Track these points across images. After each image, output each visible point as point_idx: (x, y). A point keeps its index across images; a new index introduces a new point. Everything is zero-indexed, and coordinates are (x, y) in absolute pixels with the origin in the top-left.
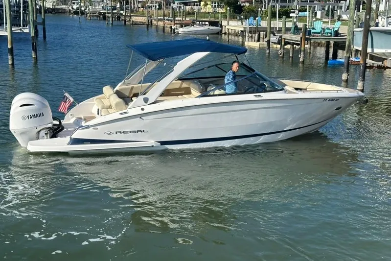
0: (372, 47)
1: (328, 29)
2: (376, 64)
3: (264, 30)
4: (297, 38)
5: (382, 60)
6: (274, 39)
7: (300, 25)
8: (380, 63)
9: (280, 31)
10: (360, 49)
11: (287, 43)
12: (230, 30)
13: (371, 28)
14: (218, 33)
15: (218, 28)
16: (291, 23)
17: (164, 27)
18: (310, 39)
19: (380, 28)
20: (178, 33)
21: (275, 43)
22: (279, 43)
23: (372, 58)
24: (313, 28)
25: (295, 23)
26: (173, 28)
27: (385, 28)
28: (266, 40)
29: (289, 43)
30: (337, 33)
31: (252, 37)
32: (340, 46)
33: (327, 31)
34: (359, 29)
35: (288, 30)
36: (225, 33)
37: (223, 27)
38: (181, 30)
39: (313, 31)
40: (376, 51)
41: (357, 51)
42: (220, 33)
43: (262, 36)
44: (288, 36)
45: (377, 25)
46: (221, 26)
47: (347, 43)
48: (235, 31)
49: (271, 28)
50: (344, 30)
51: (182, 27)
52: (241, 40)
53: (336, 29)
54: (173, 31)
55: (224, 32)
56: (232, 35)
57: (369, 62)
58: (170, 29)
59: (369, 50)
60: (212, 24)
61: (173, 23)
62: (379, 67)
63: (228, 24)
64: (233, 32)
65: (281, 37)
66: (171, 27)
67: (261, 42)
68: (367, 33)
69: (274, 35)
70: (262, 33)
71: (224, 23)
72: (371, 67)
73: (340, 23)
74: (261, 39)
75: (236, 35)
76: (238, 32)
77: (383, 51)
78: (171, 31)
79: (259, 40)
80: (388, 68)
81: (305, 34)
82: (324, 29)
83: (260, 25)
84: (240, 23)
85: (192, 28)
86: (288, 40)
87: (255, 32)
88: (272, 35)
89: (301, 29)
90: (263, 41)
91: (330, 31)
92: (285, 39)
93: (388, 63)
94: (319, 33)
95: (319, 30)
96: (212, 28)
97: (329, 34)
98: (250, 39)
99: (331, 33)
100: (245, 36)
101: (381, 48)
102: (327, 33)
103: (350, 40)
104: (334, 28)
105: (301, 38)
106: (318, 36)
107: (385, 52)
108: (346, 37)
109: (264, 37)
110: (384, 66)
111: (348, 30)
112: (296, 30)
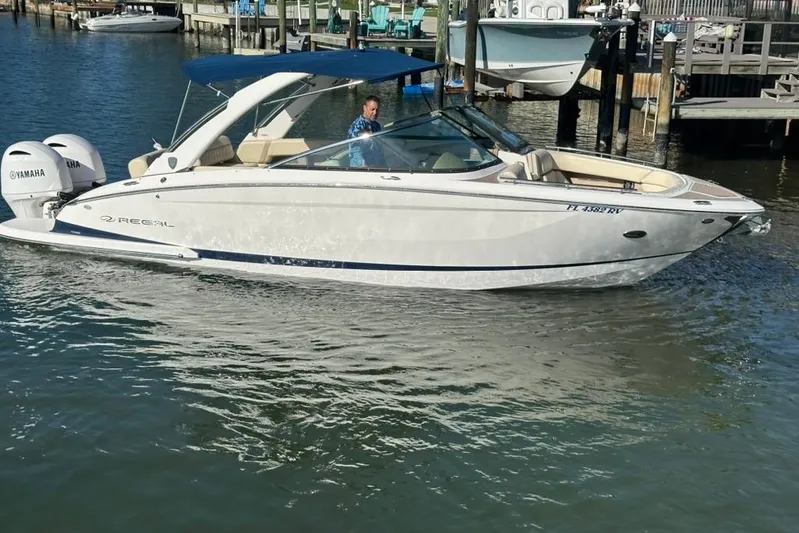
0: (485, 58)
1: (401, 22)
2: (493, 91)
3: (273, 23)
4: (341, 40)
5: (504, 83)
6: (293, 43)
7: (345, 15)
8: (501, 91)
9: (305, 25)
10: (462, 62)
12: (201, 25)
13: (481, 21)
14: (175, 31)
15: (176, 19)
16: (327, 11)
17: (53, 16)
20: (86, 29)
23: (486, 80)
24: (372, 22)
25: (335, 9)
26: (74, 18)
27: (507, 20)
28: (277, 44)
30: (417, 32)
31: (248, 39)
32: (425, 55)
33: (398, 27)
34: (459, 23)
35: (321, 24)
36: (191, 31)
37: (186, 17)
38: (92, 24)
39: (370, 26)
40: (493, 65)
41: (457, 66)
42: (179, 30)
43: (269, 38)
44: (322, 37)
45: (492, 14)
46: (182, 16)
47: (438, 51)
48: (212, 27)
49: (286, 21)
50: (430, 26)
51: (93, 15)
52: (225, 46)
53: (415, 23)
54: (74, 25)
55: (187, 27)
56: (205, 34)
57: (481, 88)
58: (67, 21)
59: (479, 64)
60: (160, 9)
61: (73, 8)
62: (498, 97)
63: (196, 10)
64: (208, 29)
65: (308, 38)
66: (69, 16)
67: (268, 49)
68: (474, 30)
69: (294, 34)
70: (268, 31)
71: (187, 9)
72: (485, 98)
73: (422, 10)
74: (268, 44)
75: (215, 33)
76: (219, 28)
77: (505, 66)
78: (70, 24)
79: (263, 46)
80: (515, 99)
81: (355, 32)
82: (392, 24)
83: (263, 14)
84: (220, 9)
85: (116, 20)
86: (322, 44)
87: (254, 29)
88: (289, 35)
89: (347, 22)
90: (273, 48)
91: (404, 28)
92: (316, 43)
93: (515, 90)
94: (383, 31)
95: (382, 24)
96: (160, 18)
97: (403, 34)
98: (245, 42)
99: (406, 32)
100: (234, 36)
101: (502, 59)
102: (400, 31)
103: (442, 44)
104: (411, 21)
105: (349, 40)
106: (380, 37)
107: (508, 67)
108: (435, 39)
109: (273, 38)
110: (508, 96)
111: (439, 25)
112: (338, 24)
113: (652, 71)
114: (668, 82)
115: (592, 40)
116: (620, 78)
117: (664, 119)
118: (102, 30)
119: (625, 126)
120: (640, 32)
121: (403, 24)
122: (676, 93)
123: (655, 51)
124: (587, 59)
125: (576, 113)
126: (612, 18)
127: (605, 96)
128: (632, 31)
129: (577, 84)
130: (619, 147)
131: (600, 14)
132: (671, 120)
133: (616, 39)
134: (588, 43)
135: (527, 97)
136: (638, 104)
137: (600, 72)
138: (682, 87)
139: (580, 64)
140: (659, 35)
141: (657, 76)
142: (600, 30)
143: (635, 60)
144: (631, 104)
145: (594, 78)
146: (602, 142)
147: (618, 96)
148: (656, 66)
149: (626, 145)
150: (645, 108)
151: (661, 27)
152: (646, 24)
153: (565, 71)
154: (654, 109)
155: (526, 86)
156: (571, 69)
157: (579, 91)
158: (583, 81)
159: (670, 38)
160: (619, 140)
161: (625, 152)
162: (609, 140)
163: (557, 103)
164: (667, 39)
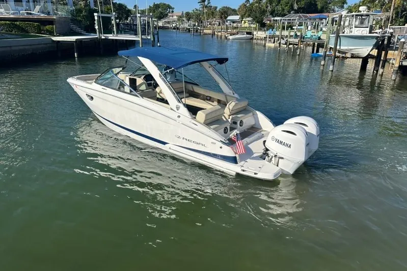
0: (340, 46)
1: (315, 35)
2: (341, 55)
3: (278, 36)
4: (297, 40)
5: (345, 53)
6: (283, 42)
7: (299, 34)
8: (344, 55)
9: (287, 36)
10: (333, 47)
11: (290, 44)
12: (258, 37)
13: (340, 35)
14: (251, 39)
16: (293, 33)
17: (221, 35)
18: (304, 41)
19: (345, 34)
20: (229, 39)
21: (283, 44)
22: (286, 44)
23: (339, 52)
24: (306, 35)
25: (296, 32)
27: (348, 34)
28: (278, 42)
29: (291, 44)
30: (319, 38)
31: (270, 41)
32: (321, 45)
33: (314, 37)
34: (333, 35)
35: (291, 36)
36: (255, 39)
38: (231, 37)
39: (306, 37)
40: (342, 48)
41: (331, 48)
42: (252, 39)
43: (276, 40)
44: (292, 40)
45: (344, 33)
46: (253, 35)
47: (325, 44)
48: (261, 37)
49: (281, 35)
50: (324, 37)
51: (231, 35)
52: (264, 43)
53: (319, 36)
54: (226, 38)
56: (259, 39)
57: (337, 54)
59: (338, 47)
60: (248, 33)
61: (226, 33)
62: (343, 57)
63: (257, 33)
65: (287, 40)
66: (225, 35)
67: (275, 43)
68: (338, 37)
69: (283, 39)
70: (276, 38)
71: (255, 33)
72: (338, 57)
73: (321, 32)
74: (276, 42)
75: (261, 39)
76: (263, 38)
77: (346, 48)
79: (274, 43)
80: (348, 58)
81: (301, 39)
82: (312, 36)
83: (275, 34)
84: (264, 33)
85: (237, 36)
86: (291, 42)
87: (272, 38)
92: (289, 42)
93: (349, 55)
94: (309, 38)
95: (309, 36)
96: (248, 36)
99: (316, 38)
100: (267, 40)
101: (345, 46)
103: (327, 42)
105: (299, 41)
106: (308, 40)
110: (346, 57)
111: (326, 36)
112: (296, 36)
113: (395, 50)
114: (400, 54)
115: (376, 41)
116: (383, 52)
117: (397, 65)
118: (234, 39)
119: (383, 67)
120: (392, 38)
122: (402, 58)
123: (396, 44)
125: (367, 62)
126: (384, 34)
127: (377, 58)
128: (389, 38)
129: (369, 54)
130: (380, 73)
131: (379, 33)
132: (399, 66)
133: (383, 41)
134: (374, 41)
135: (352, 57)
136: (388, 60)
137: (377, 50)
138: (404, 56)
139: (372, 47)
140: (399, 39)
141: (396, 52)
142: (379, 38)
143: (389, 47)
144: (386, 60)
146: (375, 72)
147: (382, 58)
148: (397, 49)
149: (383, 72)
150: (391, 62)
151: (399, 37)
152: (394, 36)
153: (366, 49)
154: (394, 62)
155: (352, 54)
156: (368, 49)
157: (370, 56)
158: (371, 53)
159: (403, 40)
160: (381, 71)
161: (382, 75)
162: (377, 71)
163: (361, 59)
164: (401, 40)
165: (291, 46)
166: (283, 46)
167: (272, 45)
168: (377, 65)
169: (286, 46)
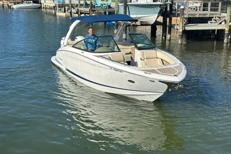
0: (129, 14)
2: (132, 23)
3: (68, 5)
4: (87, 10)
6: (74, 11)
7: (89, 2)
8: (134, 23)
9: (77, 6)
11: (81, 13)
12: (46, 6)
13: (128, 3)
14: (39, 8)
15: (39, 4)
16: (83, 1)
17: (3, 5)
18: (95, 10)
19: (132, 3)
20: (13, 8)
21: (75, 13)
22: (77, 13)
24: (96, 4)
25: (85, 1)
26: (9, 5)
27: (135, 3)
28: (69, 11)
29: (83, 13)
30: (110, 7)
31: (60, 10)
33: (104, 6)
34: (121, 4)
35: (82, 5)
36: (44, 8)
38: (15, 7)
39: (96, 6)
40: (132, 16)
43: (66, 9)
44: (82, 9)
46: (41, 4)
47: (116, 12)
48: (50, 7)
49: (71, 4)
50: (113, 5)
51: (15, 4)
52: (54, 12)
54: (9, 7)
55: (42, 7)
56: (48, 9)
58: (7, 6)
60: (35, 2)
61: (9, 2)
62: (133, 25)
63: (45, 2)
64: (49, 7)
65: (78, 9)
67: (66, 13)
68: (126, 6)
69: (74, 8)
70: (66, 7)
71: (42, 2)
73: (111, 1)
74: (66, 11)
75: (51, 8)
76: (52, 7)
78: (8, 7)
79: (65, 12)
80: (138, 25)
81: (92, 7)
82: (102, 5)
83: (65, 3)
84: (52, 1)
85: (22, 5)
86: (82, 11)
87: (62, 7)
88: (72, 8)
89: (89, 4)
90: (68, 12)
91: (105, 6)
92: (80, 11)
93: (138, 23)
94: (100, 7)
95: (99, 5)
96: (35, 4)
97: (105, 8)
98: (60, 11)
99: (106, 7)
100: (56, 9)
101: (134, 14)
102: (104, 7)
103: (117, 10)
104: (108, 4)
105: (90, 10)
106: (99, 9)
107: (136, 17)
108: (115, 9)
109: (68, 10)
110: (136, 25)
111: (116, 5)
112: (87, 5)
113: (177, 17)
114: (182, 20)
115: (160, 8)
116: (168, 19)
117: (181, 30)
118: (18, 9)
119: (170, 32)
120: (173, 6)
121: (105, 5)
122: (184, 23)
123: (178, 11)
124: (159, 14)
125: (156, 29)
126: (165, 2)
127: (164, 24)
128: (171, 6)
129: (156, 21)
130: (168, 39)
131: (162, 1)
132: (183, 30)
133: (166, 8)
134: (158, 9)
135: (142, 25)
136: (173, 26)
137: (162, 17)
138: (186, 21)
139: (158, 15)
140: (179, 6)
141: (179, 18)
142: (162, 5)
143: (172, 14)
144: (171, 26)
145: (161, 19)
146: (163, 37)
147: (168, 24)
148: (178, 15)
149: (170, 38)
150: (175, 27)
151: (179, 4)
152: (175, 3)
153: (152, 17)
154: (178, 27)
155: (141, 22)
157: (157, 23)
158: (158, 20)
159: (182, 7)
160: (168, 36)
161: (170, 40)
162: (165, 37)
163: (150, 27)
164: (181, 7)
165: (83, 15)
166: (75, 15)
167: (63, 15)
168: (164, 31)
169: (77, 15)
